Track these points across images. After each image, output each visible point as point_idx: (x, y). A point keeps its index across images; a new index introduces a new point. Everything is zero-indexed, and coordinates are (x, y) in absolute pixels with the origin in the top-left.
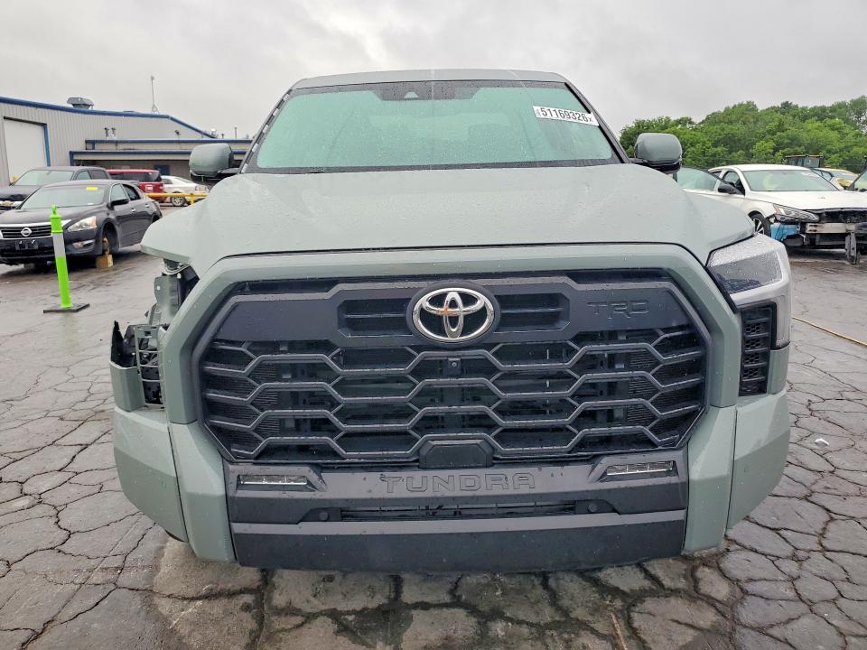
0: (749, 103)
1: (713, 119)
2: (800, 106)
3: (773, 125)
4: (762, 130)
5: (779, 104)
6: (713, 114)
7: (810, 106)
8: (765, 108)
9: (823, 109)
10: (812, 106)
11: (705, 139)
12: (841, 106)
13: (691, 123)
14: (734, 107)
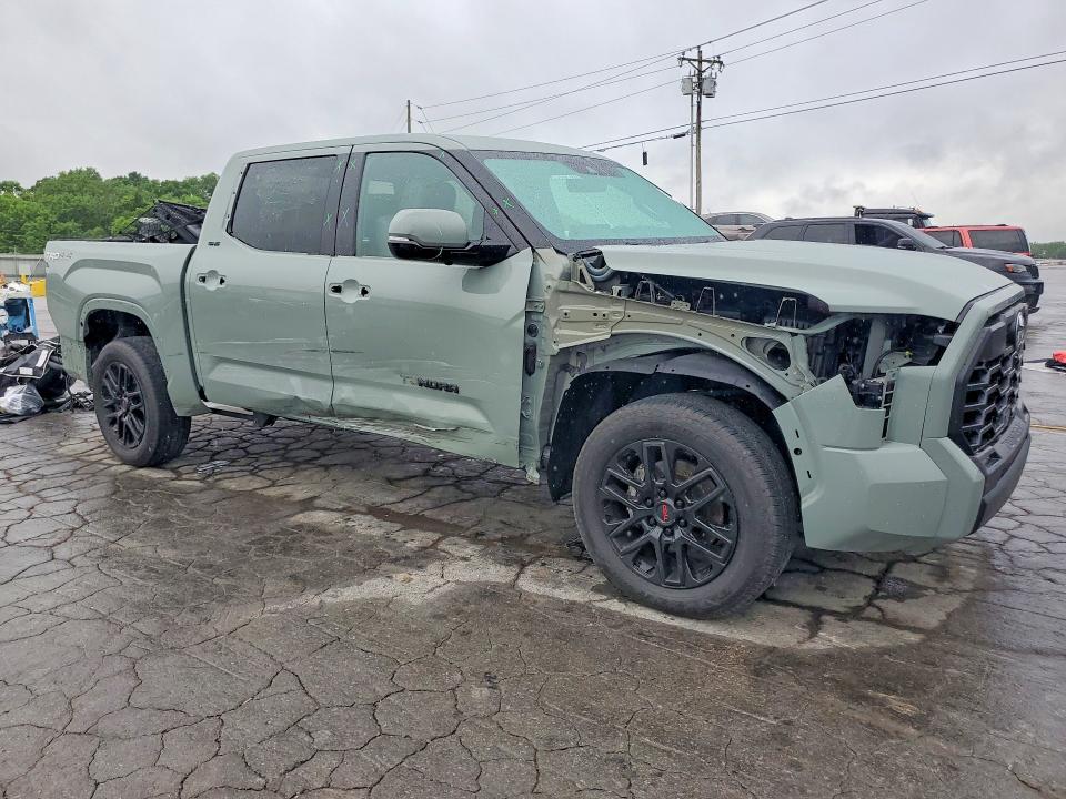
0: (90, 171)
1: (46, 187)
2: (150, 178)
3: (129, 198)
4: (116, 204)
5: (126, 174)
6: (45, 179)
7: (161, 179)
8: (111, 177)
9: (176, 184)
10: (164, 180)
11: (47, 211)
12: (193, 181)
13: (19, 189)
14: (71, 173)
